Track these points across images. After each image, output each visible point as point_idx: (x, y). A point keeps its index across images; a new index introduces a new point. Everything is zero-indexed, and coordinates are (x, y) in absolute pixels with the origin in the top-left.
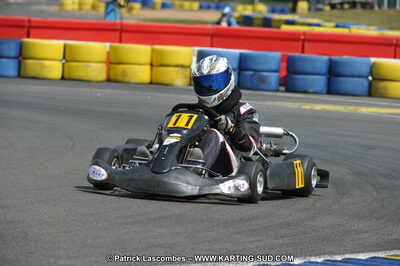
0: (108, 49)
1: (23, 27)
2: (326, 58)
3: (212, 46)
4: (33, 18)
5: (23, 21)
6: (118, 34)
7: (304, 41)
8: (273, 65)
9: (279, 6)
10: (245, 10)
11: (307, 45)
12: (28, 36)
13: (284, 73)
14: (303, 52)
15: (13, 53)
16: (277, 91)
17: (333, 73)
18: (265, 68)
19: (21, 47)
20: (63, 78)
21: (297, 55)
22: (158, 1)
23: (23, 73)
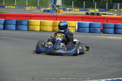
0: (53, 22)
1: (29, 16)
2: (114, 24)
3: (82, 21)
4: (32, 14)
5: (29, 15)
6: (56, 18)
8: (99, 26)
9: (102, 10)
10: (92, 11)
11: (108, 20)
12: (30, 19)
13: (102, 28)
14: (107, 22)
15: (26, 24)
16: (100, 33)
17: (116, 28)
18: (97, 27)
19: (28, 22)
20: (40, 31)
21: (105, 23)
22: (68, 9)
23: (29, 29)
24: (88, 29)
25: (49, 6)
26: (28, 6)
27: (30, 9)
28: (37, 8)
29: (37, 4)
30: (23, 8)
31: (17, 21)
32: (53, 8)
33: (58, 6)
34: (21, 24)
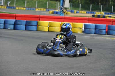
0: (60, 24)
1: (38, 18)
3: (88, 23)
4: (41, 15)
5: (38, 16)
6: (63, 20)
7: (113, 21)
8: (104, 28)
9: (108, 13)
10: (98, 13)
11: (113, 22)
12: (40, 20)
13: (107, 30)
14: (112, 25)
15: (35, 24)
16: (105, 34)
18: (102, 28)
19: (37, 23)
20: (48, 31)
22: (75, 11)
23: (38, 30)
24: (94, 31)
25: (57, 8)
26: (37, 8)
27: (39, 10)
28: (46, 10)
29: (47, 6)
30: (33, 9)
31: (26, 22)
32: (61, 10)
33: (66, 8)
34: (30, 24)
